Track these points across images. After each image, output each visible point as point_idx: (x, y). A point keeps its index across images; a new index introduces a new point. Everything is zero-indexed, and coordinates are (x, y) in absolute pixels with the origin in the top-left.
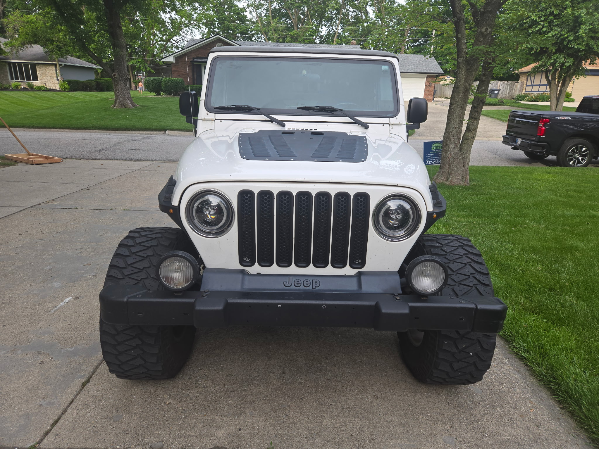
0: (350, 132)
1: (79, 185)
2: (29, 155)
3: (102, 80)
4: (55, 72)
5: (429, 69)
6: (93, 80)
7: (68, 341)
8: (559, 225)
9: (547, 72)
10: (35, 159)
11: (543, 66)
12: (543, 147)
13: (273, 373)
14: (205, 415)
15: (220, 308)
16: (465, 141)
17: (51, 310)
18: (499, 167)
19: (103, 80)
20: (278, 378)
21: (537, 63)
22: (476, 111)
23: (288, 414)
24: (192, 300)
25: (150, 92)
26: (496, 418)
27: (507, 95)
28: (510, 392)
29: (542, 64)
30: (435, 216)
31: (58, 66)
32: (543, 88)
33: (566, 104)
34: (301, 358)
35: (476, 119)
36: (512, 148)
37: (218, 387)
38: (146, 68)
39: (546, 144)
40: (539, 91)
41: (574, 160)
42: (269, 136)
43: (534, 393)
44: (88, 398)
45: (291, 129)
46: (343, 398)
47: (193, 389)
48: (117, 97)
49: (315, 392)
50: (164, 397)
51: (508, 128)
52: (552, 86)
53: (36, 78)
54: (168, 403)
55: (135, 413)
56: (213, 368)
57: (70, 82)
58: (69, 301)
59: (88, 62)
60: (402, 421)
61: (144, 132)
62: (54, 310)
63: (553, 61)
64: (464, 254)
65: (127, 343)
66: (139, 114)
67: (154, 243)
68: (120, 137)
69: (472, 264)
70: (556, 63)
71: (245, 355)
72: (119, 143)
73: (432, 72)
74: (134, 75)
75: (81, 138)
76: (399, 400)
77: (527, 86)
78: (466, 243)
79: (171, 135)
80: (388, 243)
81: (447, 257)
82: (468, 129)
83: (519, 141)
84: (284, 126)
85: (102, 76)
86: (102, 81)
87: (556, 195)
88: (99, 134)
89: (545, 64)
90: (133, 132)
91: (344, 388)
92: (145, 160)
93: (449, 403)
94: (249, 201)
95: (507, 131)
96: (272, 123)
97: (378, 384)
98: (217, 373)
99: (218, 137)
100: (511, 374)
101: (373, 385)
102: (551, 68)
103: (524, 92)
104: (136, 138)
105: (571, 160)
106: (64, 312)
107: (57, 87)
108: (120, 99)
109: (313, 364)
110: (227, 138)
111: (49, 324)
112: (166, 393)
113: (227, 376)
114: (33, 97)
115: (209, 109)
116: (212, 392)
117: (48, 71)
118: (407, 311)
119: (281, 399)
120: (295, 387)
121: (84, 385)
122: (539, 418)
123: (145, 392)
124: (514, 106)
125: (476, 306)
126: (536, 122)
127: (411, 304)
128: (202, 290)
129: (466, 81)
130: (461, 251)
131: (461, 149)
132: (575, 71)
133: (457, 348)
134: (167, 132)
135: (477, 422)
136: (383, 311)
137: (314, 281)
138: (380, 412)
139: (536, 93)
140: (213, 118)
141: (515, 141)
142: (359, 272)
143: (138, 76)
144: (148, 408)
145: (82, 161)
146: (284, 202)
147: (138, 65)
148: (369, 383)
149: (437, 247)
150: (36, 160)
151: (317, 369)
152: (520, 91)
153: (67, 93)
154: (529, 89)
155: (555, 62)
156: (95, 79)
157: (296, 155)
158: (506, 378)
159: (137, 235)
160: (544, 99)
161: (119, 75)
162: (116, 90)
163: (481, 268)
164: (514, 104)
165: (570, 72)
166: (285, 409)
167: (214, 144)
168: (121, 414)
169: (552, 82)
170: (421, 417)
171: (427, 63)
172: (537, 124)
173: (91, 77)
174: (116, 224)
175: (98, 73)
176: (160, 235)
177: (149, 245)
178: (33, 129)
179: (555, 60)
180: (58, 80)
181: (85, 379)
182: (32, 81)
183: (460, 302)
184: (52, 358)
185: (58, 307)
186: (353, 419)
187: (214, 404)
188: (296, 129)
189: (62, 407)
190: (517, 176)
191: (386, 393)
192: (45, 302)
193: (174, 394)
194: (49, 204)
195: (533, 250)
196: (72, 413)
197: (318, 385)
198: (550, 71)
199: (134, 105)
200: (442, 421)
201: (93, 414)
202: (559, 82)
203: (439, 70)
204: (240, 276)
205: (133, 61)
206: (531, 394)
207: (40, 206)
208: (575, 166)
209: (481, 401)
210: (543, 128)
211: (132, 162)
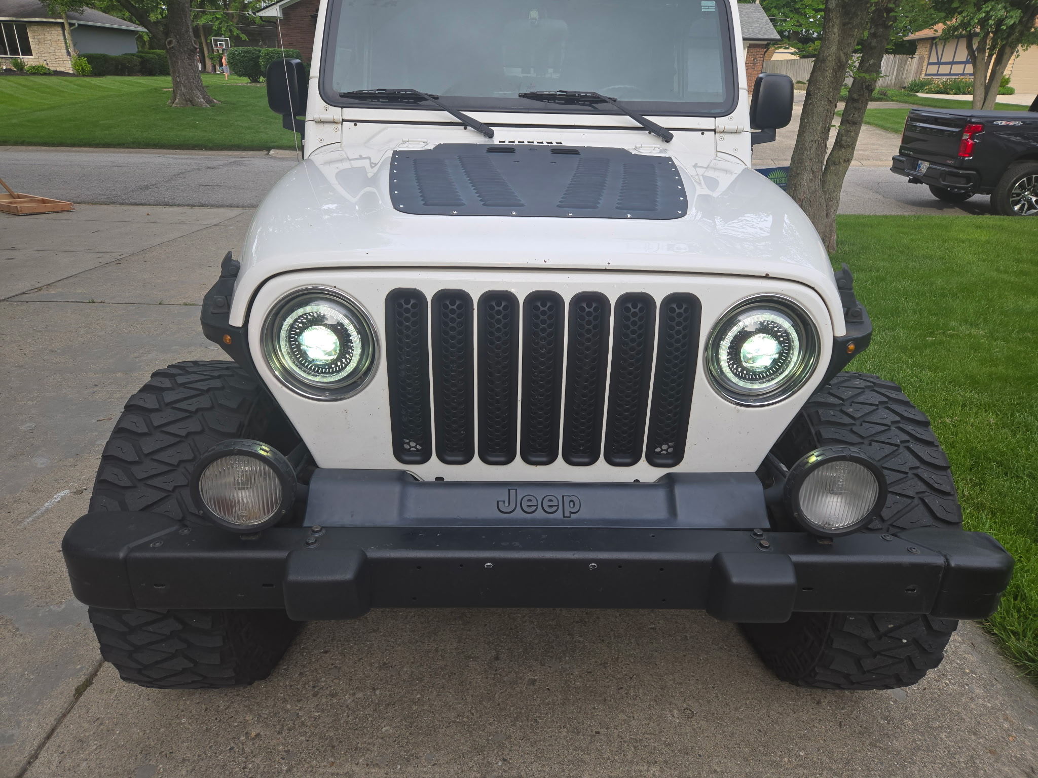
0: (635, 149)
1: (101, 255)
2: (12, 196)
3: (150, 53)
4: (61, 38)
5: (753, 31)
6: (134, 55)
7: (54, 588)
8: (1013, 330)
9: (970, 37)
10: (22, 205)
11: (964, 25)
12: (968, 178)
13: (475, 659)
14: (332, 764)
15: (349, 576)
16: (832, 168)
17: (25, 518)
18: (886, 217)
19: (152, 53)
20: (486, 671)
21: (954, 20)
22: (855, 108)
23: (508, 757)
24: (281, 555)
25: (240, 76)
26: (941, 758)
27: (893, 81)
28: (963, 695)
29: (962, 21)
30: (852, 347)
31: (67, 26)
32: (958, 69)
33: (1000, 99)
34: (532, 622)
35: (854, 123)
36: (910, 181)
37: (360, 695)
38: (231, 31)
39: (974, 172)
40: (950, 74)
41: (1023, 202)
42: (460, 158)
43: (1010, 695)
44: (86, 725)
45: (507, 143)
46: (622, 717)
47: (307, 699)
48: (176, 85)
49: (564, 704)
50: (245, 721)
51: (903, 142)
52: (978, 64)
53: (27, 51)
54: (253, 734)
55: (184, 760)
56: (352, 647)
57: (91, 59)
58: (63, 498)
59: (125, 20)
60: (747, 771)
61: (230, 153)
62: (31, 519)
63: (984, 15)
64: (893, 422)
65: (150, 629)
66: (219, 118)
67: (204, 402)
68: (184, 161)
69: (911, 446)
70: (990, 18)
71: (416, 617)
72: (182, 173)
73: (760, 36)
74: (209, 45)
75: (110, 164)
76: (738, 718)
77: (929, 64)
78: (894, 395)
79: (280, 159)
80: (738, 411)
81: (855, 429)
82: (838, 144)
83: (924, 166)
84: (490, 135)
85: (151, 47)
86: (151, 55)
87: (998, 270)
88: (144, 155)
89: (969, 22)
90: (210, 153)
91: (623, 692)
92: (231, 206)
93: (840, 725)
94: (414, 315)
95: (901, 148)
96: (465, 128)
97: (692, 682)
98: (359, 660)
99: (350, 160)
100: (960, 651)
101: (681, 683)
102: (978, 30)
103: (923, 75)
104: (215, 164)
105: (1017, 203)
106: (52, 522)
107: (67, 66)
108: (182, 88)
109: (557, 637)
110: (365, 163)
111: (17, 552)
112: (251, 711)
113: (380, 668)
114: (24, 86)
115: (329, 99)
116: (347, 706)
117: (49, 38)
118: (789, 579)
119: (492, 720)
120: (521, 692)
121: (79, 692)
122: (1029, 757)
123: (206, 710)
124: (906, 102)
125: (947, 561)
126: (957, 130)
127: (795, 558)
128: (306, 524)
129: (840, 48)
130: (885, 416)
131: (823, 182)
132: (1022, 34)
133: (875, 629)
134: (272, 152)
135: (903, 767)
136: (735, 580)
137: (567, 500)
138: (700, 749)
139: (945, 78)
140: (338, 118)
141: (915, 167)
142: (668, 476)
143: (216, 45)
144: (211, 747)
145: (111, 208)
146: (497, 317)
147: (217, 24)
148: (674, 680)
149: (832, 406)
150: (24, 206)
151: (564, 648)
152: (916, 73)
153: (88, 79)
154: (933, 69)
155: (988, 17)
156: (139, 52)
157: (522, 202)
158: (951, 663)
159: (167, 383)
160: (959, 90)
161: (178, 42)
162: (174, 72)
163: (933, 454)
164: (906, 99)
165: (1013, 37)
166: (501, 746)
167: (341, 175)
168: (153, 763)
169: (980, 57)
170: (786, 760)
171: (750, 20)
172: (960, 134)
173: (130, 48)
174: (168, 333)
175: (145, 42)
176: (217, 383)
177: (193, 409)
178: (23, 148)
179: (987, 13)
180: (69, 53)
181: (83, 679)
182: (21, 57)
183: (909, 551)
184: (17, 629)
185: (39, 512)
186: (645, 768)
187: (351, 736)
188: (516, 143)
189: (27, 748)
190: (922, 233)
191: (709, 702)
192: (15, 502)
193: (267, 712)
194: (41, 292)
195: (974, 382)
196: (49, 762)
197: (568, 687)
198: (977, 34)
199: (209, 101)
200: (830, 769)
201: (93, 765)
202: (990, 56)
203: (772, 34)
204: (396, 489)
205: (205, 17)
206: (1006, 699)
207: (24, 297)
208: (1023, 214)
209: (906, 718)
210: (970, 142)
211: (205, 210)
